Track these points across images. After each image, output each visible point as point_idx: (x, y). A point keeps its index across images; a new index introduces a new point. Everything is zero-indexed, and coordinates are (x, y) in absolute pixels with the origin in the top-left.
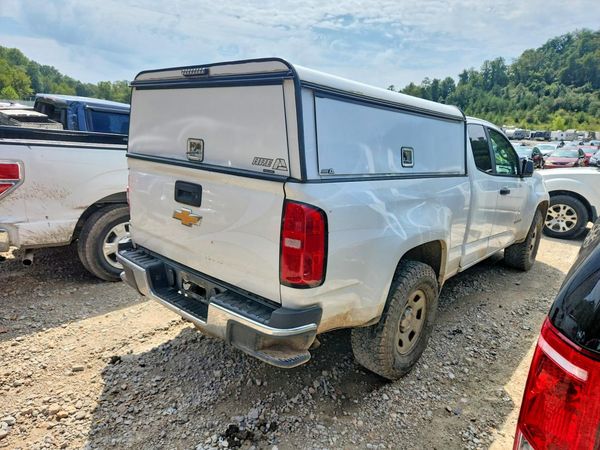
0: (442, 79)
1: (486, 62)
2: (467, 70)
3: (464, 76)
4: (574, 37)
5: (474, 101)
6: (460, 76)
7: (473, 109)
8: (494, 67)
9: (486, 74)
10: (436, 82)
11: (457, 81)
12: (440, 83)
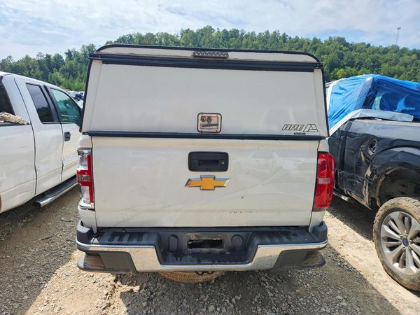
0: (53, 54)
1: (83, 46)
2: (71, 50)
3: (69, 54)
4: (134, 37)
5: (81, 73)
6: (66, 53)
7: (82, 78)
8: (89, 50)
9: (85, 54)
10: (48, 56)
11: (64, 57)
12: (52, 57)
